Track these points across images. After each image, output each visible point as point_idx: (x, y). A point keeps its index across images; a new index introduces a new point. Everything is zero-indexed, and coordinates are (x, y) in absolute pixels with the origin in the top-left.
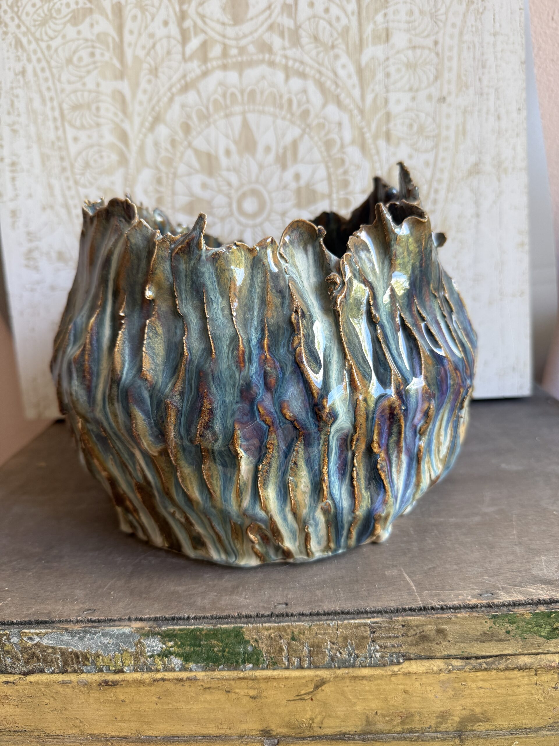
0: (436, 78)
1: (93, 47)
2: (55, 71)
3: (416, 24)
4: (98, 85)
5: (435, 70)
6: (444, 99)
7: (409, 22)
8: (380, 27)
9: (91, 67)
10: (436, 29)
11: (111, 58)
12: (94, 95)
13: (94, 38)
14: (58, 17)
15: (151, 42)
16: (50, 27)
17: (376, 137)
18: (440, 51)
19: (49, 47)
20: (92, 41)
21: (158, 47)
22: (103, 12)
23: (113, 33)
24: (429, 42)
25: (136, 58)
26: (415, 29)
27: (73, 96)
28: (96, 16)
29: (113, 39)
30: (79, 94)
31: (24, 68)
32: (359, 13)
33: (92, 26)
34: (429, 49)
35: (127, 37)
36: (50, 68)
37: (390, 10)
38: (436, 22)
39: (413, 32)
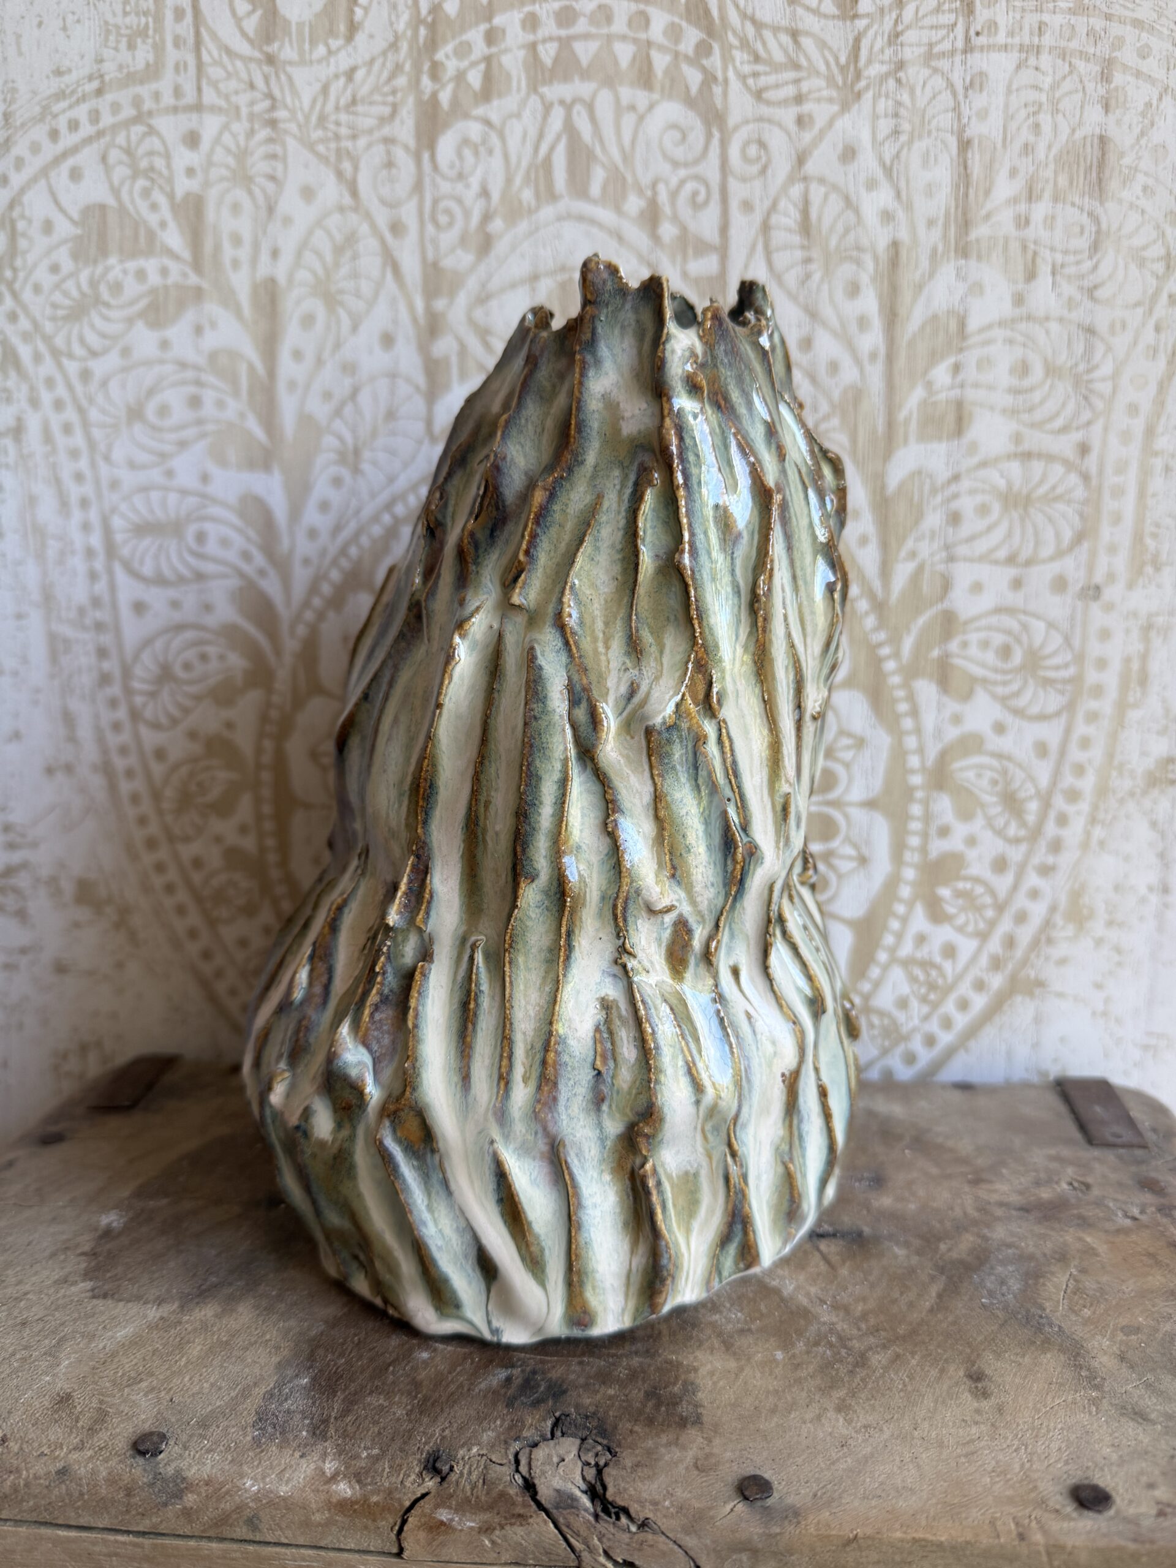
0: (1079, 538)
1: (198, 383)
2: (97, 433)
3: (1037, 396)
4: (205, 478)
5: (1077, 518)
6: (1098, 588)
7: (1015, 391)
8: (942, 396)
9: (189, 433)
10: (1086, 415)
11: (242, 416)
12: (192, 501)
13: (201, 361)
14: (113, 302)
15: (348, 382)
16: (92, 326)
17: (911, 672)
18: (1094, 470)
19: (86, 375)
20: (196, 368)
21: (364, 398)
22: (228, 299)
23: (250, 352)
24: (1065, 445)
25: (305, 420)
26: (1031, 410)
27: (138, 501)
28: (212, 308)
29: (251, 368)
30: (155, 496)
31: (19, 420)
32: (890, 359)
33: (198, 330)
34: (1066, 462)
35: (287, 367)
36: (86, 424)
37: (971, 358)
38: (1086, 398)
39: (1025, 417)
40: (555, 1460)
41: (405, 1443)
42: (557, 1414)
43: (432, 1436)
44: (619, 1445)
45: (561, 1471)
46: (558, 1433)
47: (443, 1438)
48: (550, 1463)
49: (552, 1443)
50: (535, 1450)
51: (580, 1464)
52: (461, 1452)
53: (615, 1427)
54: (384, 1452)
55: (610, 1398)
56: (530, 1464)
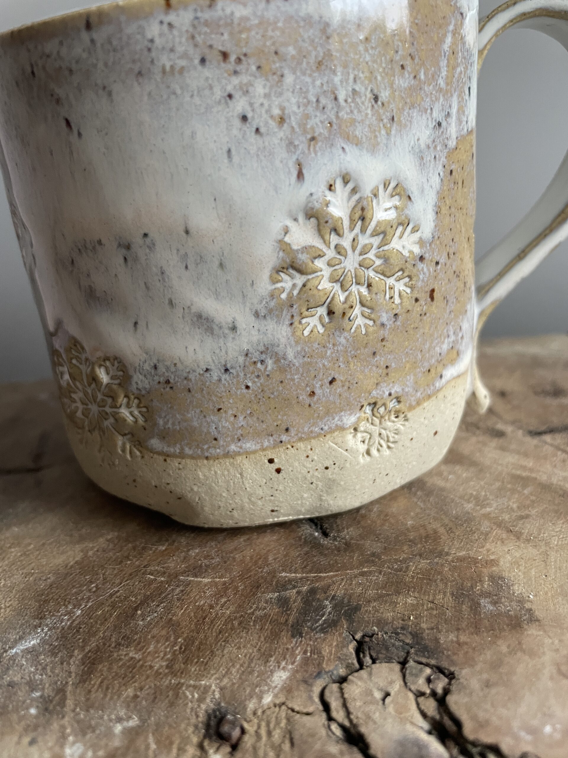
40: (378, 695)
41: (172, 704)
42: (358, 636)
43: (207, 689)
44: (453, 663)
45: (391, 709)
46: (368, 660)
47: (221, 689)
48: (373, 702)
49: (363, 673)
50: (345, 685)
51: (411, 696)
52: (251, 705)
53: (437, 640)
54: (143, 721)
55: (415, 607)
56: (345, 705)
